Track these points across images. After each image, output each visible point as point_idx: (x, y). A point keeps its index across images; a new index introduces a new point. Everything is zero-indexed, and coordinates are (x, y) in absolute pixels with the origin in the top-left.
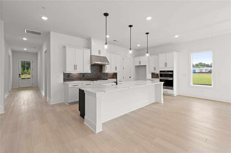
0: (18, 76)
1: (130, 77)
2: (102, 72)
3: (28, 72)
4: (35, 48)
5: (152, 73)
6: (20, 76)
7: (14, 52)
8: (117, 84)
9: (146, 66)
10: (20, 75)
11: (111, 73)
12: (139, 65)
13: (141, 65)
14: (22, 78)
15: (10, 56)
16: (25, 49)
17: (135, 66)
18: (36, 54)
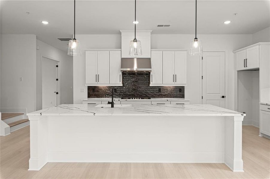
1: (223, 97)
8: (112, 106)
11: (170, 87)
13: (248, 68)
17: (238, 71)
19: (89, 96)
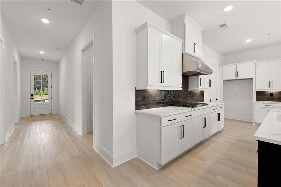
0: (30, 97)
1: (216, 99)
2: (189, 90)
3: (39, 92)
4: (59, 49)
5: (257, 92)
6: (32, 97)
7: (23, 58)
9: (252, 79)
10: (32, 95)
12: (236, 78)
13: (239, 78)
14: (35, 99)
15: (16, 63)
16: (42, 52)
17: (223, 80)
18: (57, 63)
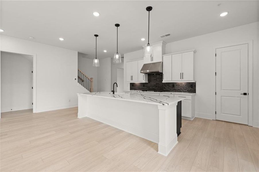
19: (131, 89)
